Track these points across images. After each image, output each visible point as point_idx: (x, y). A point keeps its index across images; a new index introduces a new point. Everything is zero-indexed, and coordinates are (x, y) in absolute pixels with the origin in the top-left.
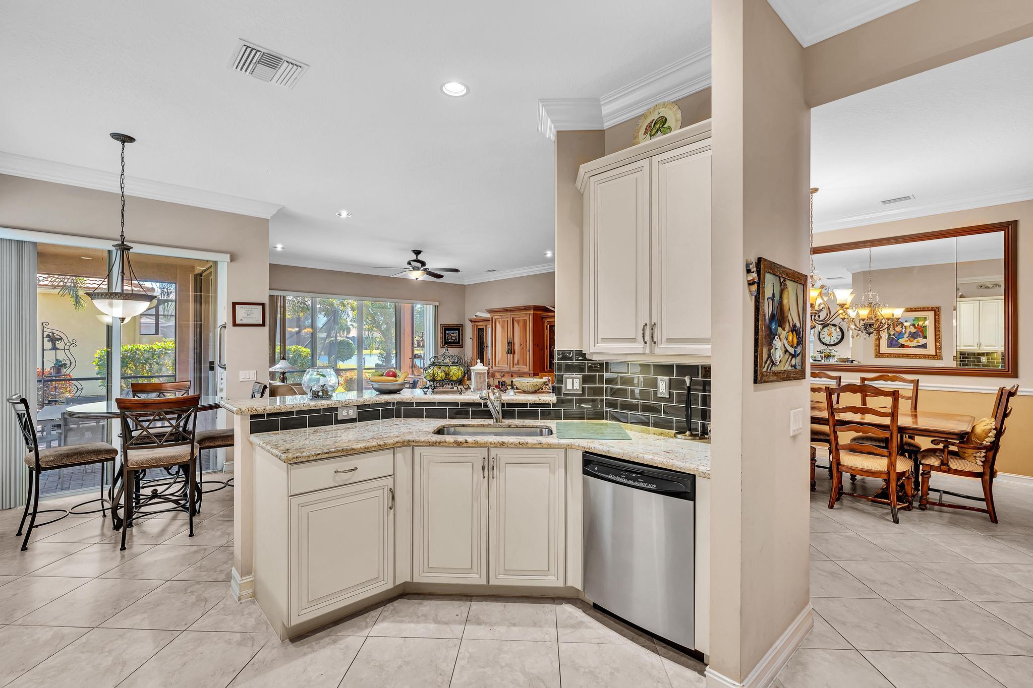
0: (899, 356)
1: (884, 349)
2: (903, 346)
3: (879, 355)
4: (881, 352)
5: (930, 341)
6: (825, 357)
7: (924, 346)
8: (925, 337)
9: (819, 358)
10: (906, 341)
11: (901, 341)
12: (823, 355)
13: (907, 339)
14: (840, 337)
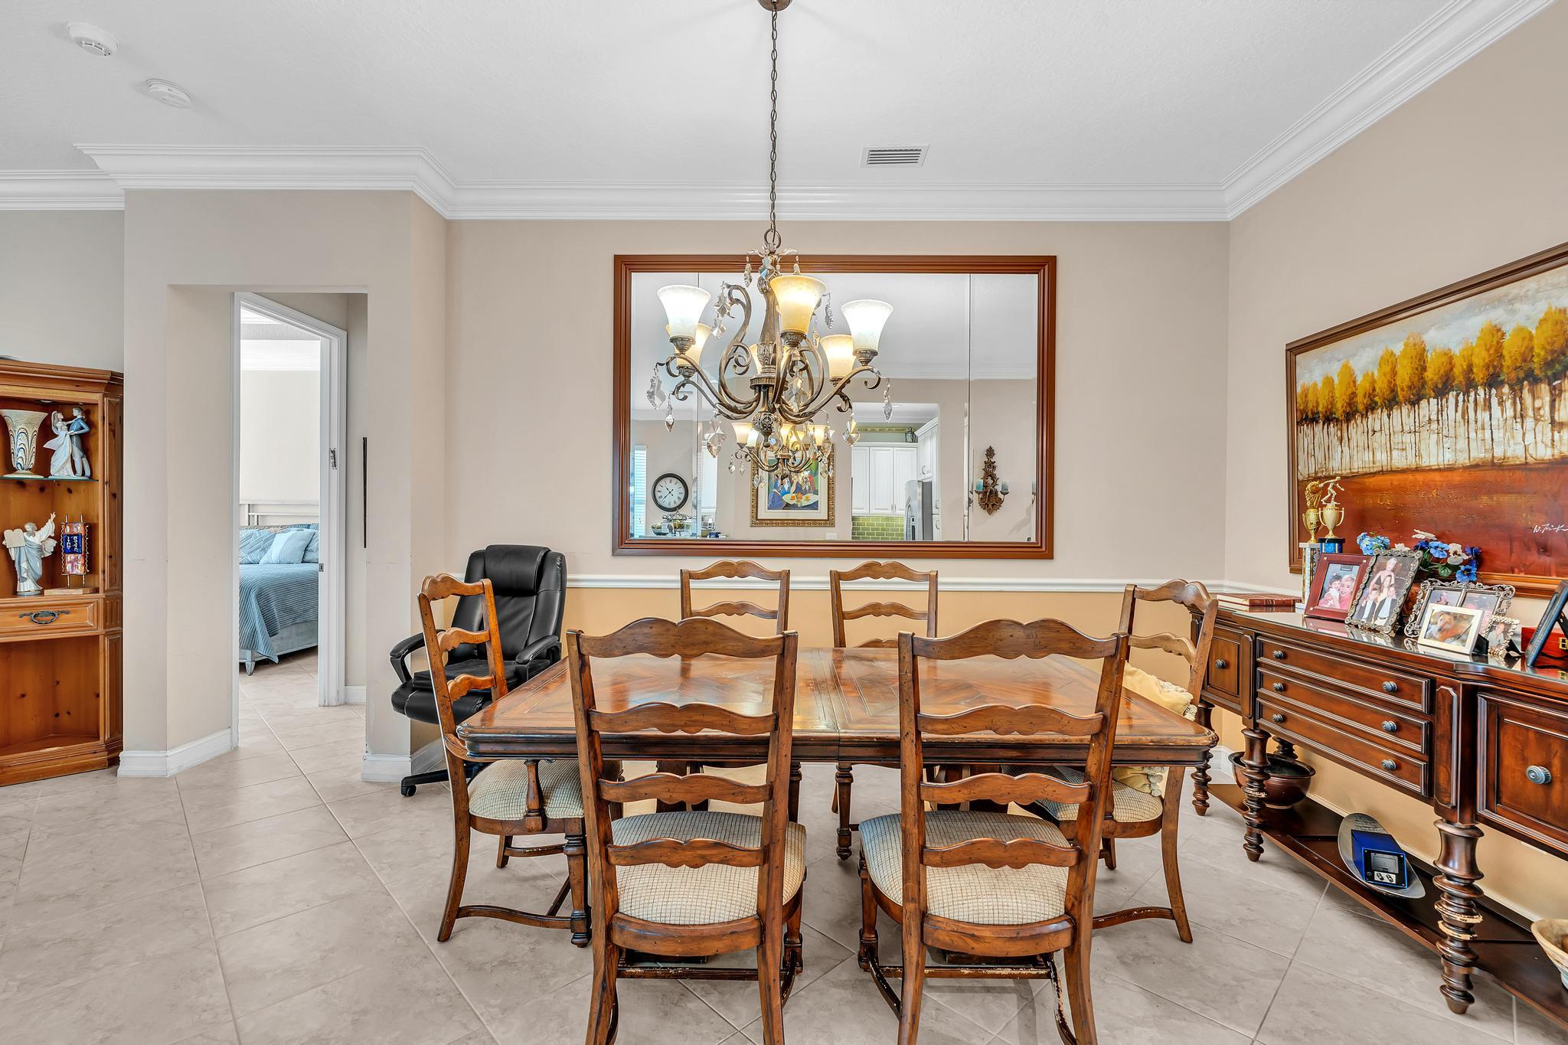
0: (783, 523)
1: (764, 513)
2: (788, 506)
3: (757, 522)
4: (759, 518)
5: (822, 498)
6: (675, 528)
7: (814, 506)
8: (816, 493)
9: (665, 530)
10: (793, 498)
11: (787, 498)
12: (672, 524)
13: (794, 495)
14: (682, 497)
